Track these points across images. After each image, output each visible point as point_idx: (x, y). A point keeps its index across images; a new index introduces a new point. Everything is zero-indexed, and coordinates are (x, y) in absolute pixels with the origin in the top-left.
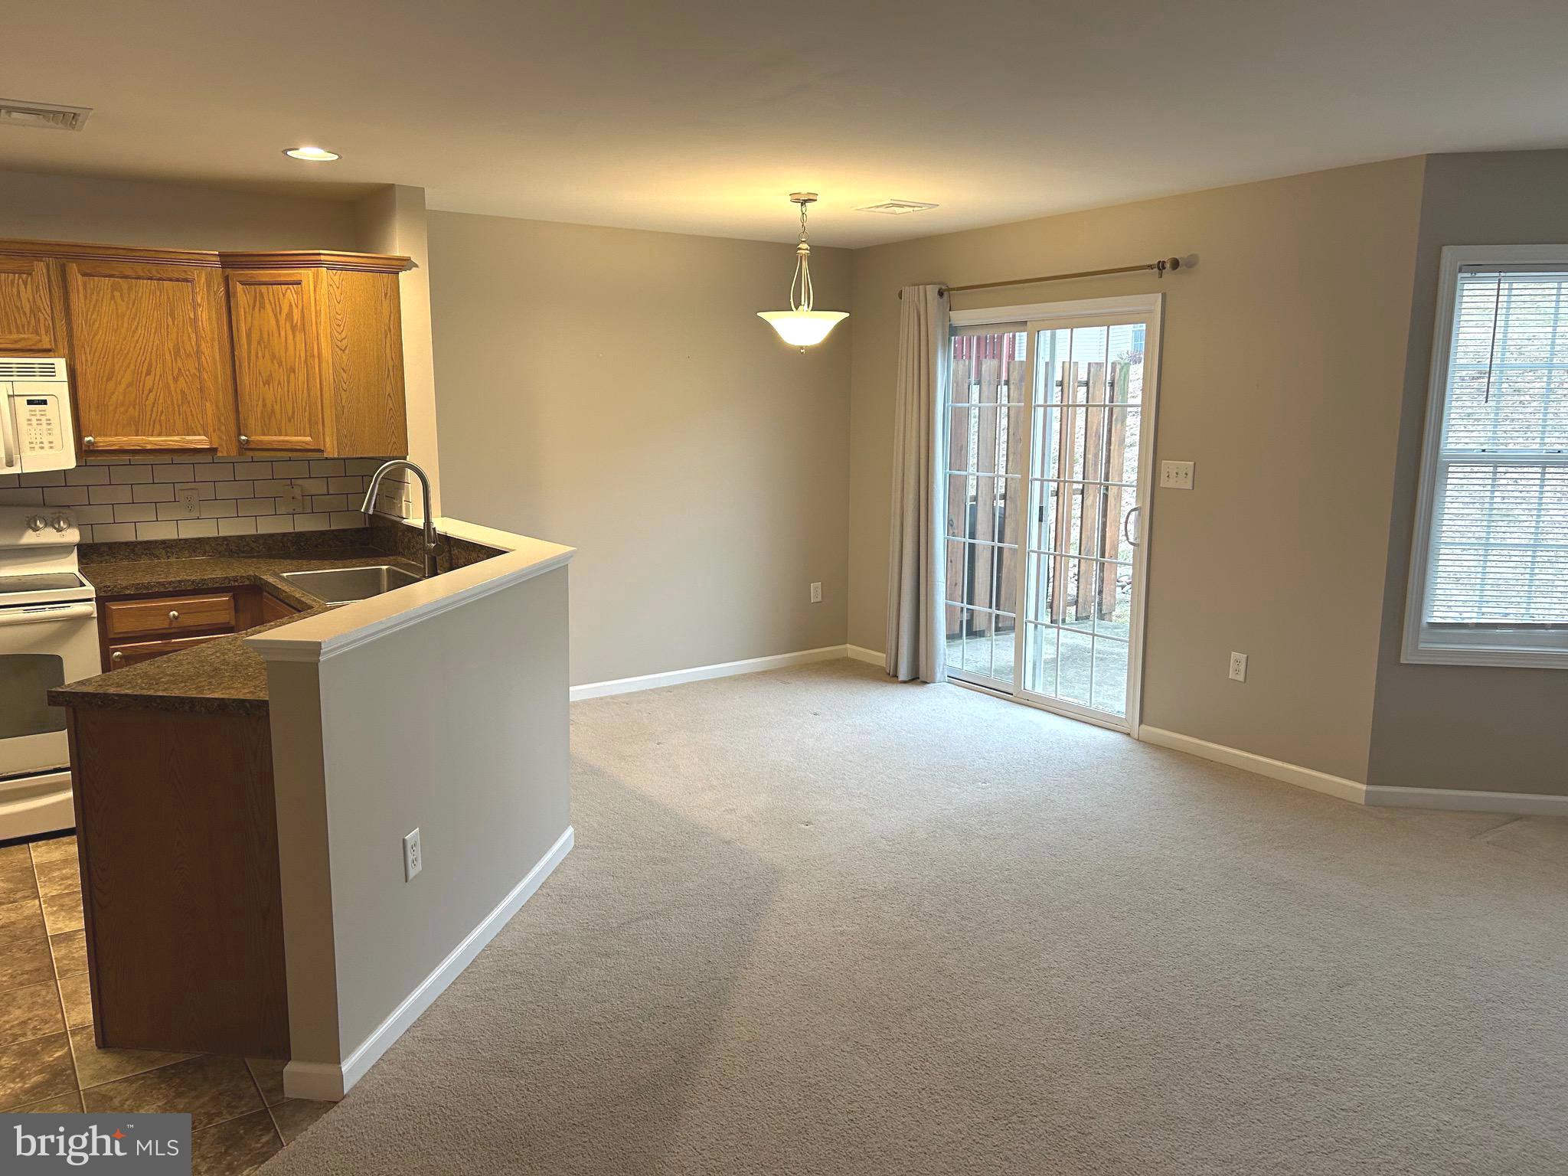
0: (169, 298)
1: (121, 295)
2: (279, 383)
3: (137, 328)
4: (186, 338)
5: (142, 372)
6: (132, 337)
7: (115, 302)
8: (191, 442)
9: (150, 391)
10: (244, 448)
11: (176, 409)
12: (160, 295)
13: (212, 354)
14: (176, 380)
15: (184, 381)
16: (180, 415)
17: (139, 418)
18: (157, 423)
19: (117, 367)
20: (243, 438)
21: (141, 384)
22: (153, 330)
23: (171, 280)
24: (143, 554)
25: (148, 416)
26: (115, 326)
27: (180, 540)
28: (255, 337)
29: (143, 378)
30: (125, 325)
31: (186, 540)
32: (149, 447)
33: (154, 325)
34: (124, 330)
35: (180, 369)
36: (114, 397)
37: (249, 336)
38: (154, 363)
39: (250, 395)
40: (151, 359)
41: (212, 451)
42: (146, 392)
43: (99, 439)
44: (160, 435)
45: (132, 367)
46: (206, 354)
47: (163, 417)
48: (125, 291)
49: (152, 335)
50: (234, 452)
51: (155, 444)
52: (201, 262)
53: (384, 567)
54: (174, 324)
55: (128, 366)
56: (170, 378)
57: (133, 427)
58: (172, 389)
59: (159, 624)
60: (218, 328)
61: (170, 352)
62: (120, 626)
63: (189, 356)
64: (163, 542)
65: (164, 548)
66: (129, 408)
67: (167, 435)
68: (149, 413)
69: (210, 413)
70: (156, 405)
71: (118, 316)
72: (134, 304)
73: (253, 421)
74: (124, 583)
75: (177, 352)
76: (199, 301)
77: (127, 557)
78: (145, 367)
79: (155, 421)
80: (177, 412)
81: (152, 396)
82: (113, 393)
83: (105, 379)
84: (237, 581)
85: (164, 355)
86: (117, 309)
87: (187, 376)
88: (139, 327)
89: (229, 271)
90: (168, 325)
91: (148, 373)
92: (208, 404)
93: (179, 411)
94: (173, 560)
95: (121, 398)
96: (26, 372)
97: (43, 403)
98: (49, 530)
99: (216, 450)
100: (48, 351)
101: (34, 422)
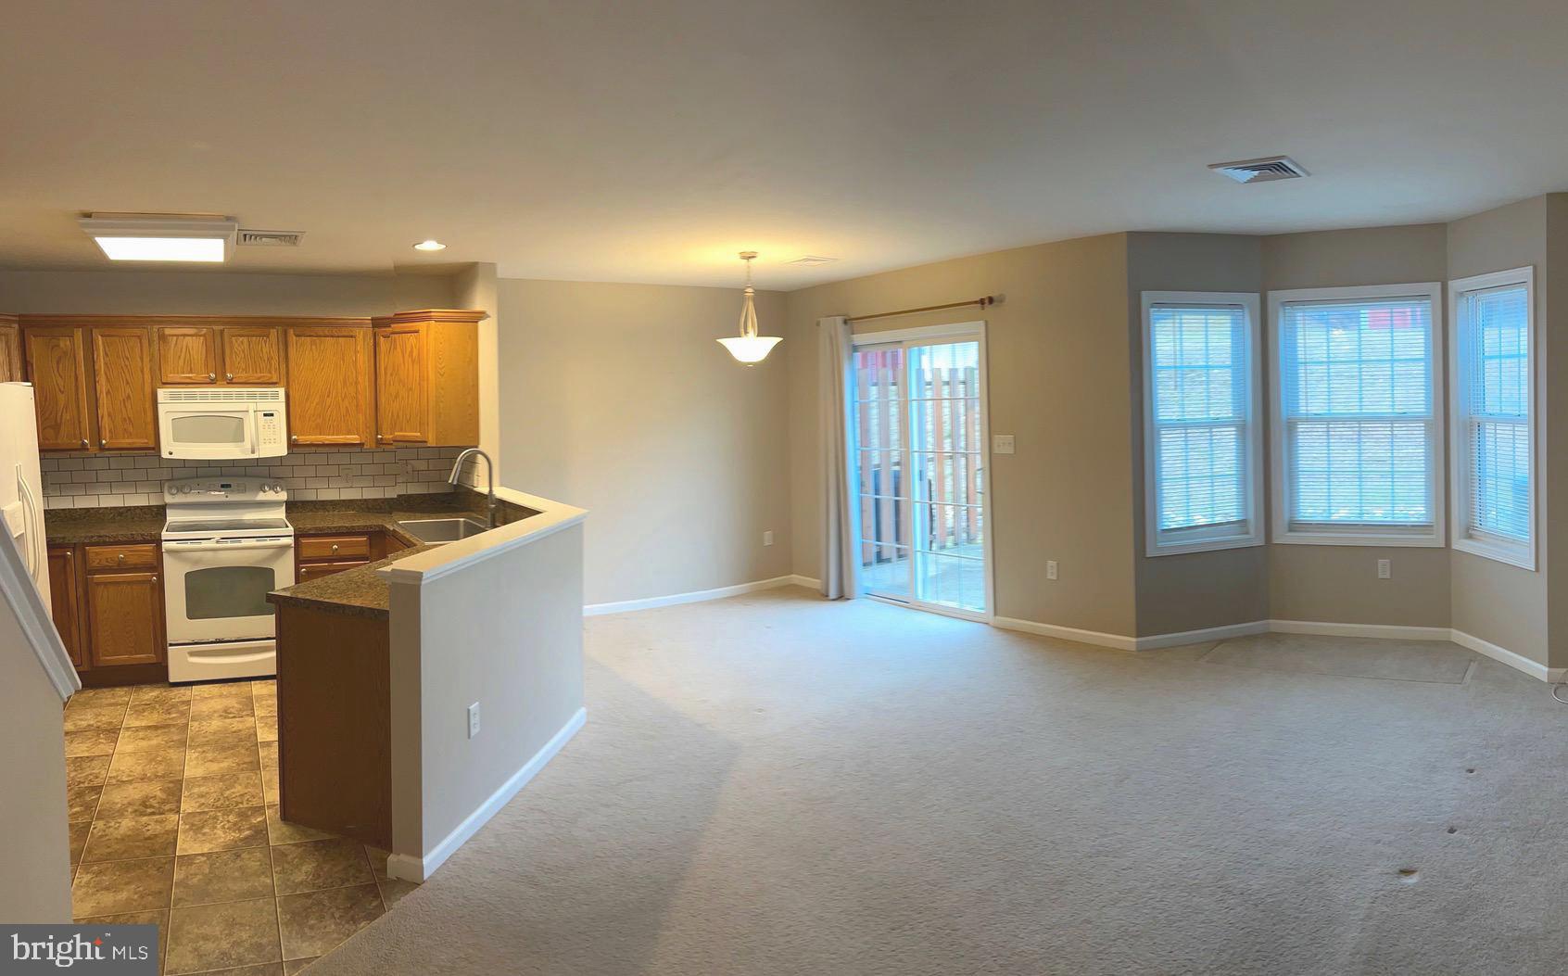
0: (341, 348)
1: (316, 348)
2: (403, 398)
3: (323, 368)
4: (350, 373)
5: (325, 396)
7: (312, 352)
8: (349, 439)
9: (329, 407)
10: (379, 443)
11: (343, 418)
12: (337, 346)
13: (365, 382)
14: (343, 400)
15: (348, 401)
16: (344, 422)
17: (322, 424)
18: (332, 428)
19: (312, 393)
20: (380, 436)
21: (324, 403)
22: (332, 369)
23: (343, 336)
24: (320, 508)
25: (327, 423)
26: (312, 367)
27: (341, 500)
28: (389, 372)
29: (325, 399)
30: (317, 366)
31: (344, 501)
32: (327, 442)
33: (333, 366)
34: (316, 370)
35: (346, 394)
36: (309, 411)
37: (386, 369)
38: (332, 390)
39: (385, 406)
40: (330, 387)
41: (361, 445)
42: (326, 408)
43: (300, 437)
44: (333, 435)
45: (320, 392)
46: (361, 382)
47: (335, 423)
48: (318, 345)
50: (374, 445)
51: (331, 440)
52: (360, 325)
53: (462, 519)
54: (344, 364)
55: (318, 392)
56: (340, 399)
57: (318, 430)
58: (341, 406)
59: (326, 553)
60: (368, 366)
61: (341, 383)
62: (307, 553)
63: (351, 384)
64: (331, 501)
65: (332, 505)
66: (317, 418)
67: (336, 435)
69: (361, 421)
70: (332, 415)
71: (313, 361)
72: (322, 353)
73: (385, 426)
74: (309, 526)
75: (345, 382)
76: (359, 349)
77: (312, 510)
78: (327, 392)
79: (330, 426)
81: (330, 410)
82: (308, 409)
83: (305, 399)
84: (371, 528)
85: (337, 385)
86: (313, 355)
87: (349, 398)
88: (325, 368)
89: (376, 329)
90: (340, 365)
91: (328, 396)
92: (360, 416)
93: (344, 420)
94: (336, 513)
95: (313, 411)
96: (264, 396)
97: (272, 415)
98: (272, 492)
99: (363, 444)
100: (276, 383)
101: (267, 427)
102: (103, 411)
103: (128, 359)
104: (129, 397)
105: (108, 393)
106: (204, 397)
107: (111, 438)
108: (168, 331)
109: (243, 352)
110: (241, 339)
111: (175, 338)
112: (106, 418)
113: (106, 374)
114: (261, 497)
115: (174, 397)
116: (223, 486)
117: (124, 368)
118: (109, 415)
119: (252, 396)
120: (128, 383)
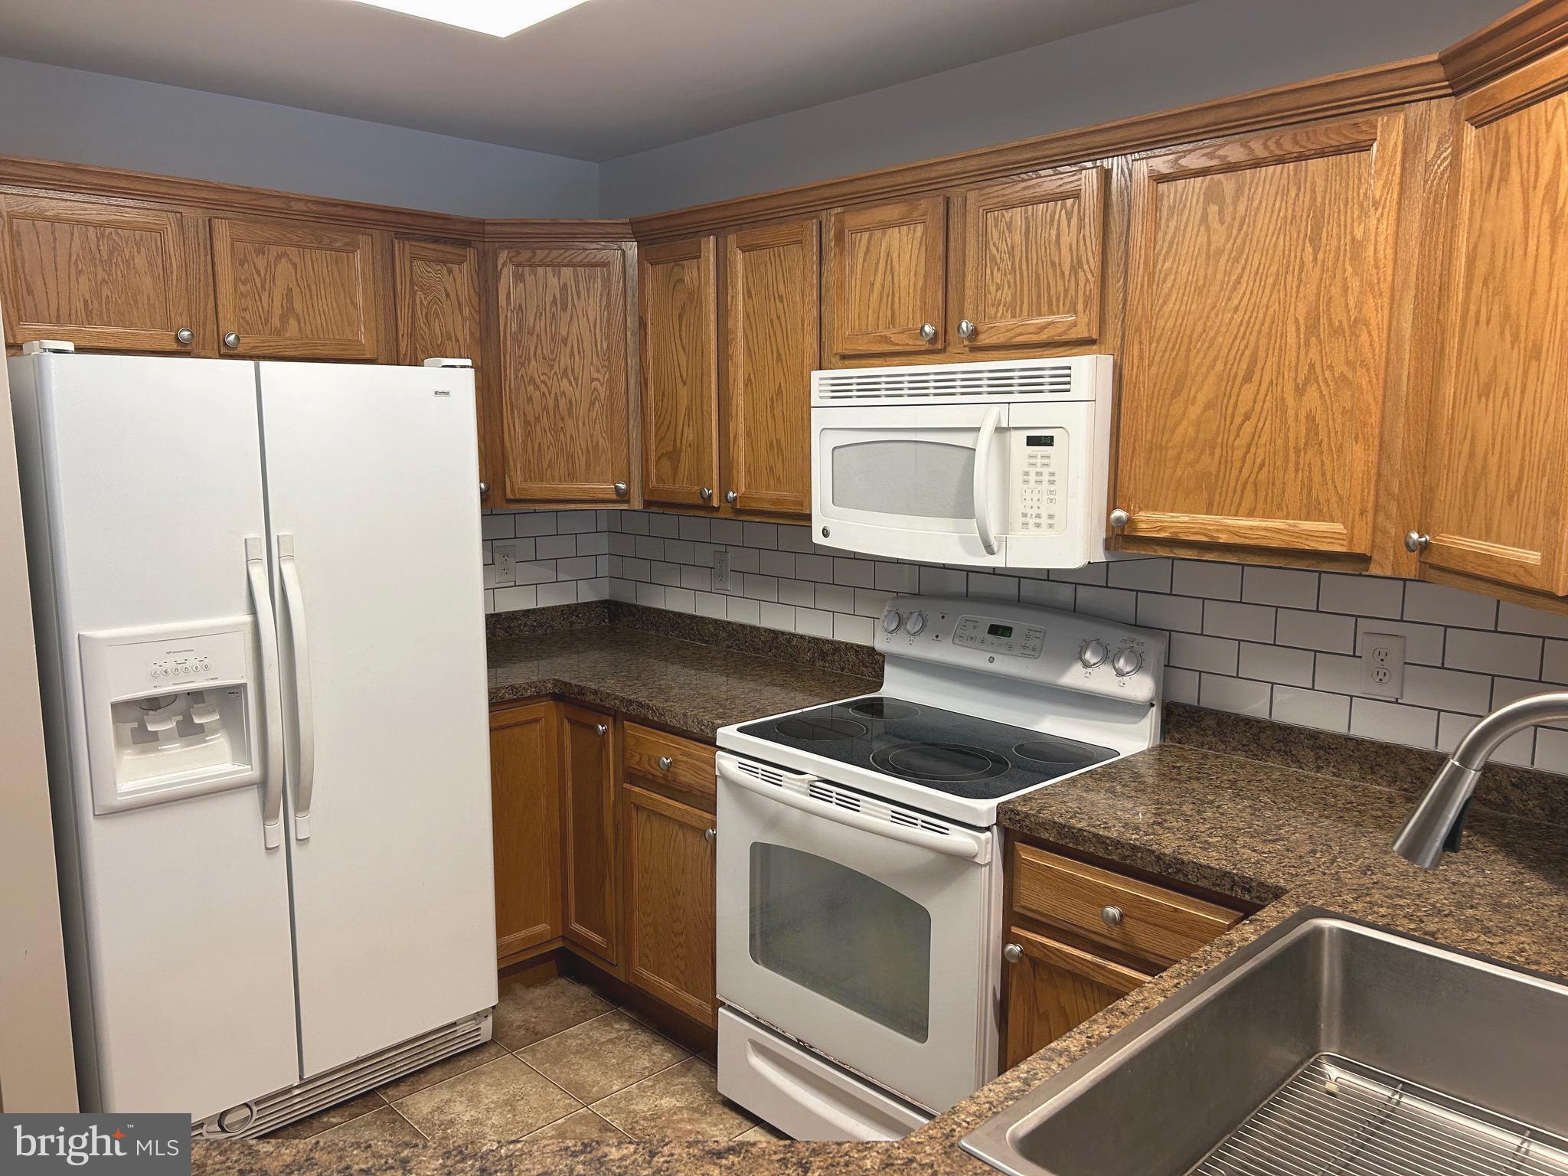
0: (1314, 199)
1: (1221, 212)
2: (1506, 392)
3: (1238, 281)
4: (1336, 291)
5: (1235, 376)
6: (1229, 299)
7: (1208, 229)
8: (1309, 535)
9: (1247, 417)
10: (1428, 563)
11: (1292, 456)
12: (1297, 195)
14: (1300, 391)
15: (1316, 395)
16: (1297, 471)
17: (1217, 476)
18: (1250, 487)
19: (1192, 369)
20: (1417, 537)
21: (1232, 401)
22: (1270, 280)
23: (1322, 154)
24: (1273, 748)
25: (1235, 473)
26: (1201, 282)
27: (1348, 739)
28: (1482, 266)
29: (1235, 391)
30: (1220, 276)
32: (1224, 538)
33: (1274, 269)
34: (1215, 289)
35: (1312, 366)
36: (1180, 430)
37: (1471, 265)
38: (1261, 354)
39: (1451, 426)
40: (1257, 347)
41: (1357, 559)
42: (1238, 420)
43: (1142, 515)
44: (1251, 514)
45: (1219, 366)
46: (1373, 322)
47: (1263, 475)
48: (1228, 200)
49: (1268, 290)
50: (1402, 568)
51: (1236, 534)
54: (1315, 260)
55: (1212, 366)
56: (1289, 387)
57: (1205, 495)
58: (1291, 412)
60: (1422, 254)
61: (1298, 329)
62: (1036, 898)
63: (1336, 332)
65: (1313, 748)
66: (1202, 452)
67: (1266, 516)
68: (1237, 464)
69: (1357, 470)
70: (1253, 450)
71: (1208, 258)
72: (1240, 230)
73: (1446, 495)
75: (1313, 328)
76: (1378, 194)
77: (1246, 750)
78: (1244, 366)
79: (1246, 482)
80: (1291, 466)
81: (1248, 428)
82: (1179, 423)
83: (1169, 393)
84: (1249, 891)
85: (1284, 335)
86: (1209, 244)
87: (1326, 381)
88: (1245, 278)
89: (1463, 99)
90: (1302, 263)
91: (1248, 378)
92: (1362, 454)
93: (1297, 463)
94: (1326, 775)
95: (1191, 432)
96: (1031, 384)
97: (1048, 441)
98: (1106, 670)
99: (1364, 559)
100: (1091, 342)
101: (1032, 477)
102: (739, 425)
103: (781, 298)
104: (780, 392)
105: (748, 382)
106: (919, 388)
107: (748, 486)
108: (852, 220)
109: (1011, 253)
110: (1008, 215)
111: (866, 235)
112: (742, 442)
113: (746, 336)
114: (1075, 677)
115: (840, 391)
116: (994, 630)
117: (776, 321)
118: (748, 434)
119: (1001, 385)
120: (779, 358)
